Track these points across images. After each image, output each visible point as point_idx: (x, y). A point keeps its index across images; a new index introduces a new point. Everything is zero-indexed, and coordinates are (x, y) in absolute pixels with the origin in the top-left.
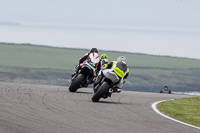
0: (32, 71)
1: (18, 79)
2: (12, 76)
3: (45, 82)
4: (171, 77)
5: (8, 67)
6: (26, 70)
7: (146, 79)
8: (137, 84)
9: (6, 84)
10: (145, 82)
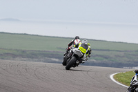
0: (28, 53)
1: (18, 58)
2: (14, 56)
3: (37, 60)
4: (123, 57)
5: (11, 50)
6: (24, 51)
7: (106, 58)
8: (99, 61)
9: (9, 61)
10: (105, 60)
